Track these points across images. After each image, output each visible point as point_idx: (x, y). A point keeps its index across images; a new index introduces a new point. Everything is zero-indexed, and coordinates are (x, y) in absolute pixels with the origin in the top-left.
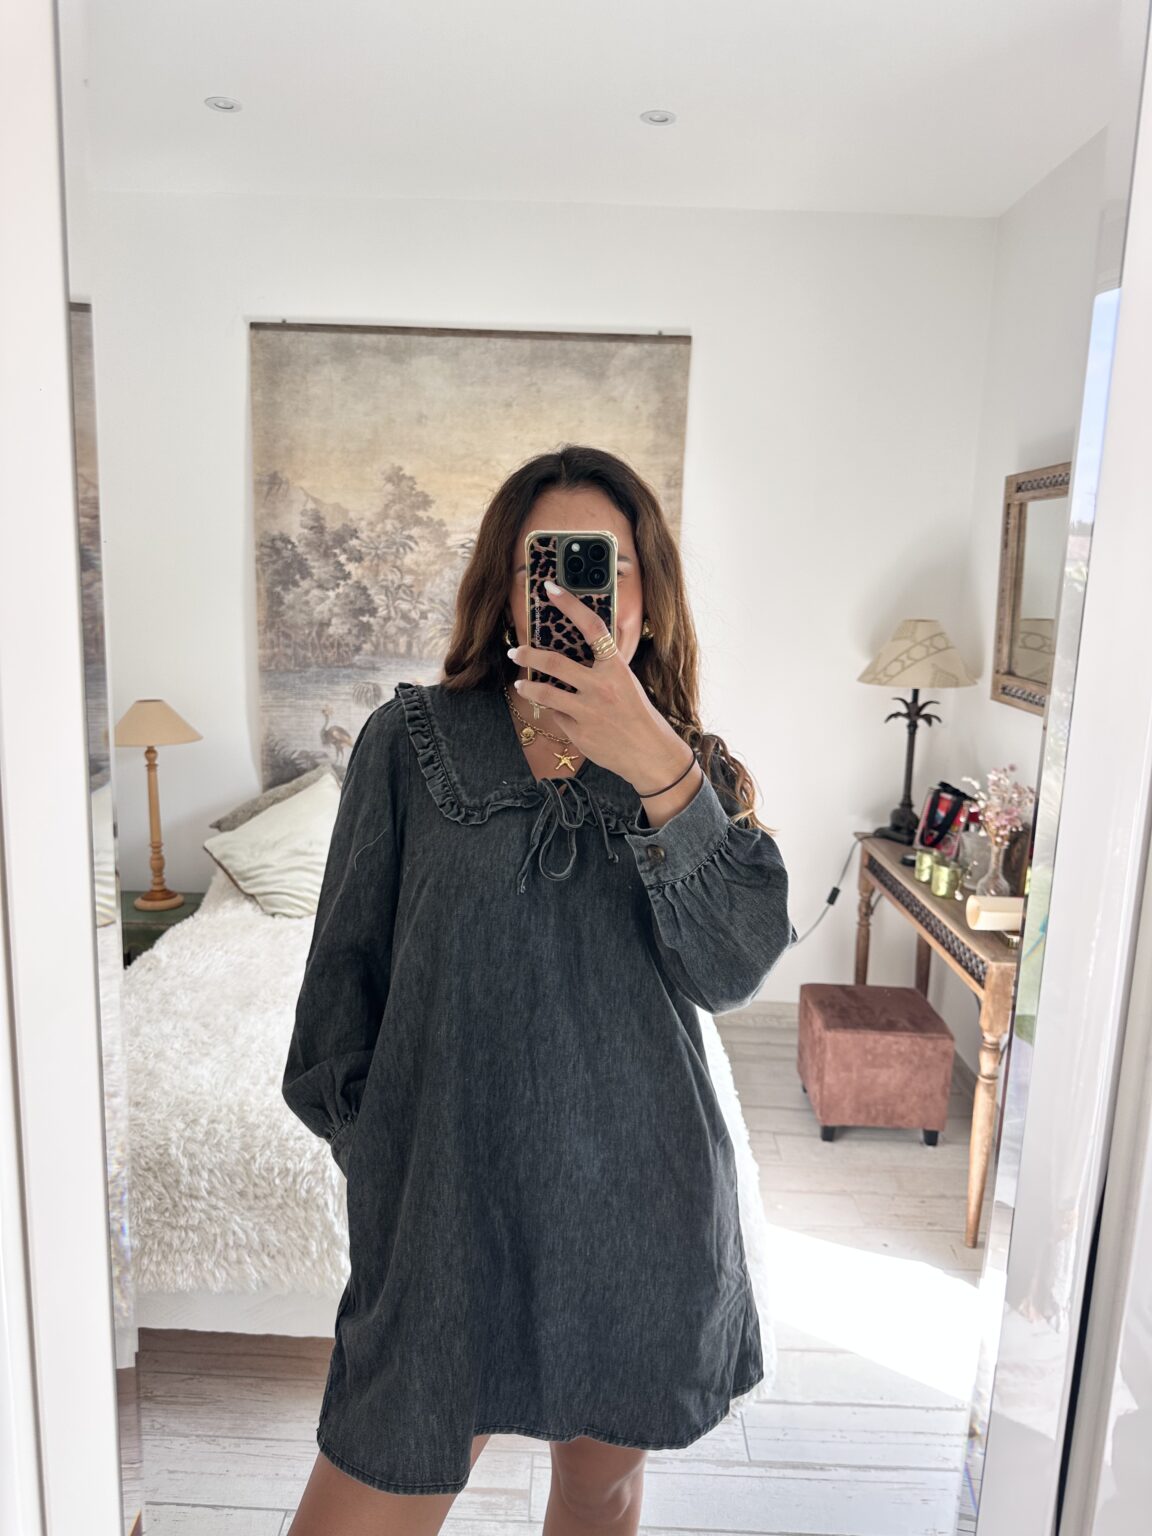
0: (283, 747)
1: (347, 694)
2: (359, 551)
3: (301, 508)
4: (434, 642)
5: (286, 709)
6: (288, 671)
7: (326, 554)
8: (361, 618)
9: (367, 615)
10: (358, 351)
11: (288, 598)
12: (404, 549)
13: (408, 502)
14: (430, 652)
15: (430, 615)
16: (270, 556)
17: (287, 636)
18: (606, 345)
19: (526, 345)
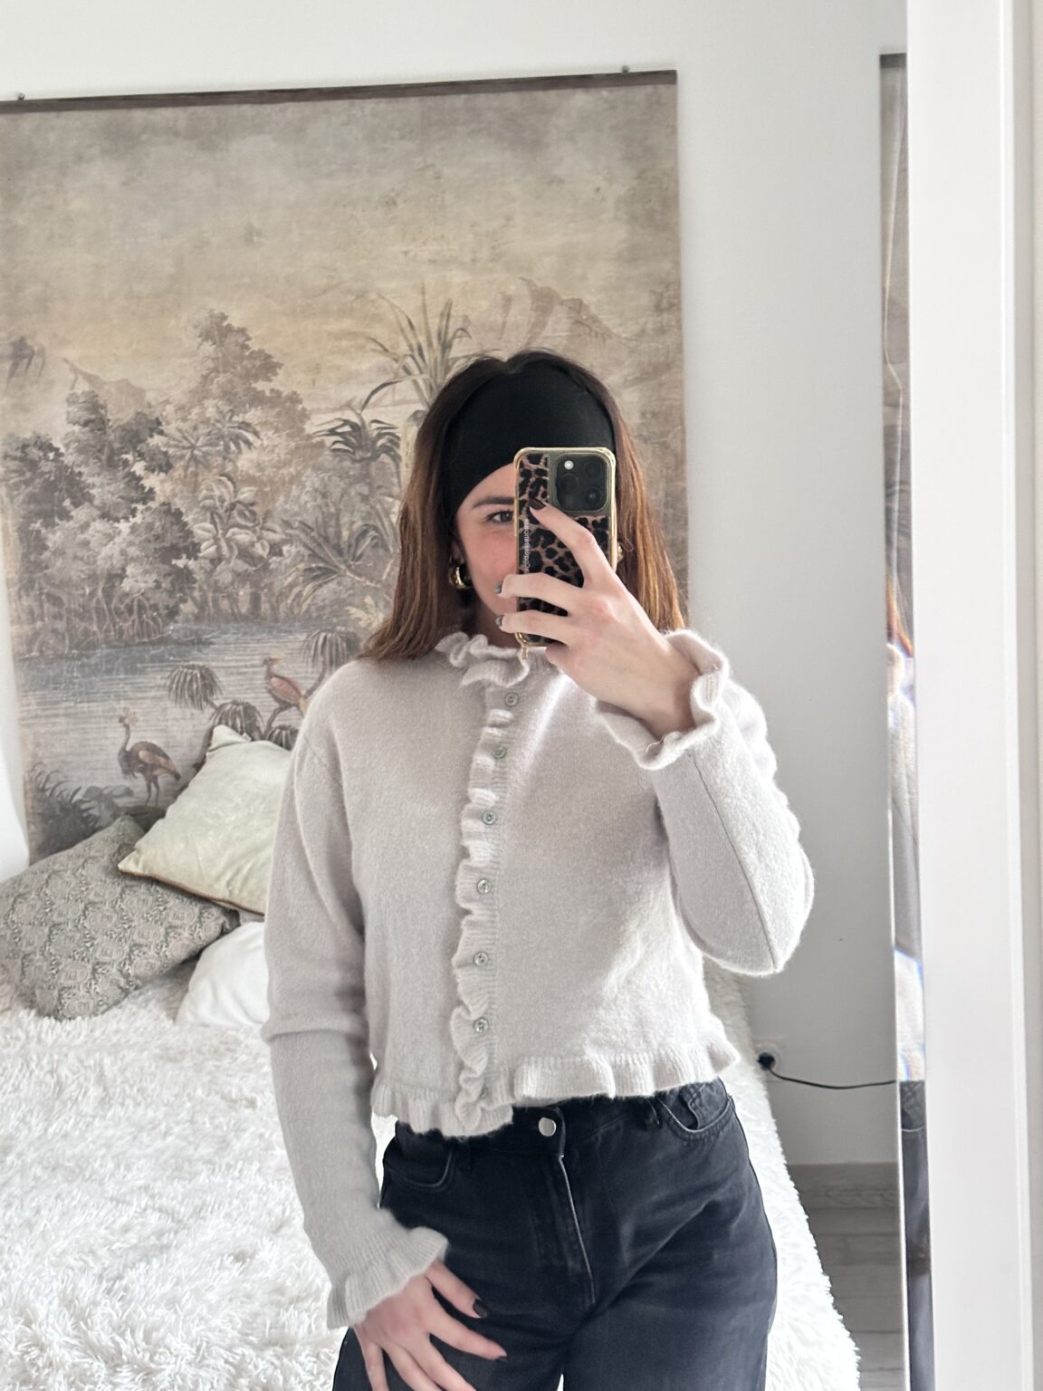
0: (60, 783)
1: (159, 687)
2: (166, 453)
3: (66, 393)
4: (296, 590)
5: (62, 720)
6: (61, 657)
7: (112, 463)
8: (174, 562)
9: (184, 556)
10: (144, 137)
11: (54, 538)
12: (237, 445)
13: (239, 368)
14: (291, 609)
15: (285, 549)
16: (21, 473)
17: (56, 601)
18: (540, 95)
19: (412, 104)
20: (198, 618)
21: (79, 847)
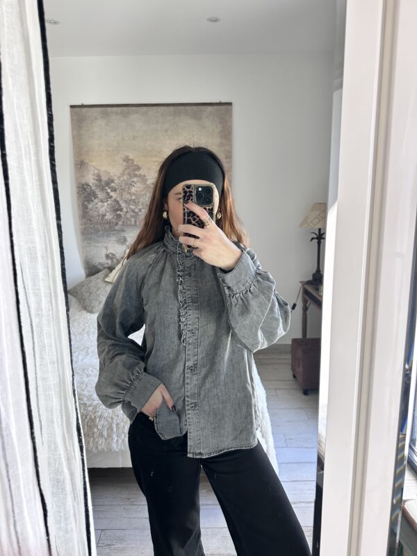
0: (92, 261)
1: (114, 240)
2: (115, 188)
3: (93, 173)
5: (92, 247)
6: (92, 233)
7: (103, 189)
9: (119, 211)
10: (110, 114)
11: (90, 206)
12: (131, 186)
13: (132, 168)
15: (142, 210)
16: (82, 191)
17: (90, 220)
20: (123, 225)
21: (96, 275)
